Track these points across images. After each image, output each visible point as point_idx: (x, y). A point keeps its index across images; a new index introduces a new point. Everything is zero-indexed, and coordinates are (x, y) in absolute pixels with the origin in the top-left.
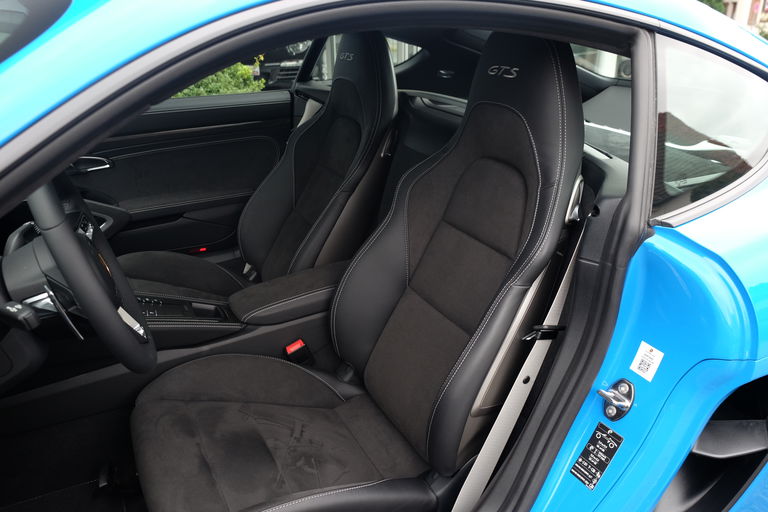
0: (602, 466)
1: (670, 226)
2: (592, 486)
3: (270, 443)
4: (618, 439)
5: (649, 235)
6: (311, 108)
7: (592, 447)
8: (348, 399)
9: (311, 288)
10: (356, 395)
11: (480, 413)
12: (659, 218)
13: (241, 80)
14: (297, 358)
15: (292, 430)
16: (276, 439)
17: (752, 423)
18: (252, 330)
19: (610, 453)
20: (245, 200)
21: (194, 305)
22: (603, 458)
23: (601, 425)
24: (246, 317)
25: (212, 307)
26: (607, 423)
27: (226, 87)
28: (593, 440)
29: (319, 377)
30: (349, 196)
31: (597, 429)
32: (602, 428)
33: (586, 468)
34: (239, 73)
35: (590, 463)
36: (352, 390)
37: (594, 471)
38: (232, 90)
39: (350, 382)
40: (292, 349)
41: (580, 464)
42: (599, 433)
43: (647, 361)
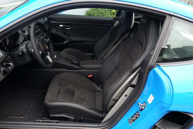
0: (134, 121)
1: (160, 66)
2: (130, 124)
3: (75, 93)
4: (139, 115)
5: (155, 67)
6: (117, 22)
7: (134, 116)
8: (99, 91)
9: (98, 64)
10: (101, 91)
11: (114, 100)
12: (158, 64)
13: (112, 13)
14: (90, 78)
15: (82, 93)
16: (77, 93)
17: (178, 125)
18: (82, 70)
19: (136, 118)
20: (97, 42)
21: (73, 61)
22: (135, 119)
23: (138, 111)
24: (82, 66)
25: (76, 63)
26: (139, 111)
27: (108, 15)
28: (135, 114)
29: (94, 84)
30: (114, 45)
31: (137, 112)
32: (138, 112)
33: (131, 120)
34: (112, 11)
35: (132, 119)
36: (100, 90)
37: (132, 121)
38: (109, 15)
39: (101, 88)
40: (89, 76)
41: (130, 119)
42: (137, 113)
43: (151, 99)
